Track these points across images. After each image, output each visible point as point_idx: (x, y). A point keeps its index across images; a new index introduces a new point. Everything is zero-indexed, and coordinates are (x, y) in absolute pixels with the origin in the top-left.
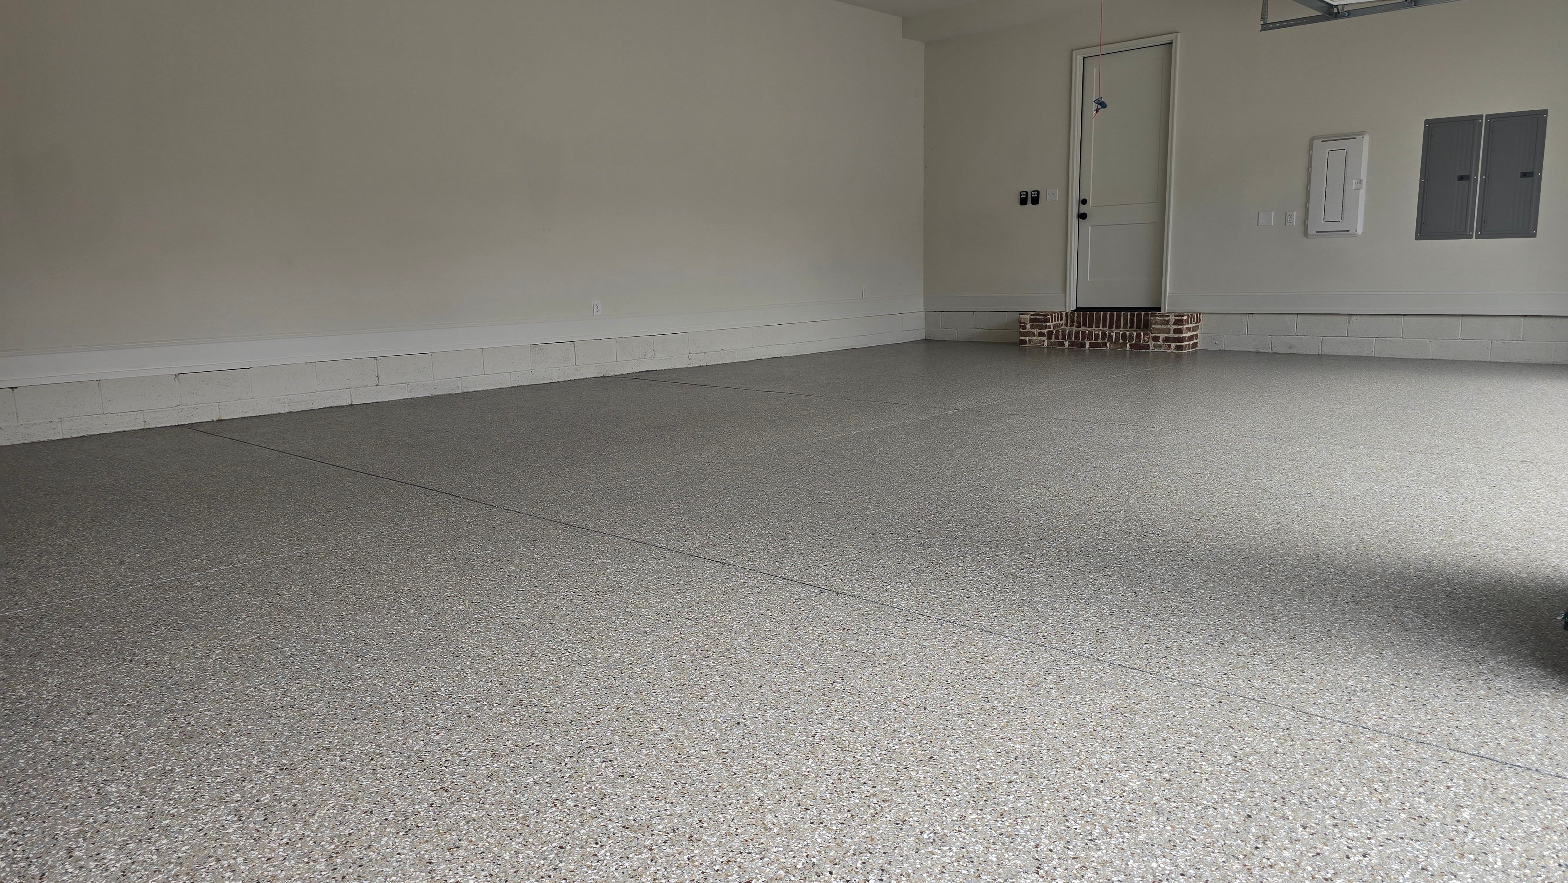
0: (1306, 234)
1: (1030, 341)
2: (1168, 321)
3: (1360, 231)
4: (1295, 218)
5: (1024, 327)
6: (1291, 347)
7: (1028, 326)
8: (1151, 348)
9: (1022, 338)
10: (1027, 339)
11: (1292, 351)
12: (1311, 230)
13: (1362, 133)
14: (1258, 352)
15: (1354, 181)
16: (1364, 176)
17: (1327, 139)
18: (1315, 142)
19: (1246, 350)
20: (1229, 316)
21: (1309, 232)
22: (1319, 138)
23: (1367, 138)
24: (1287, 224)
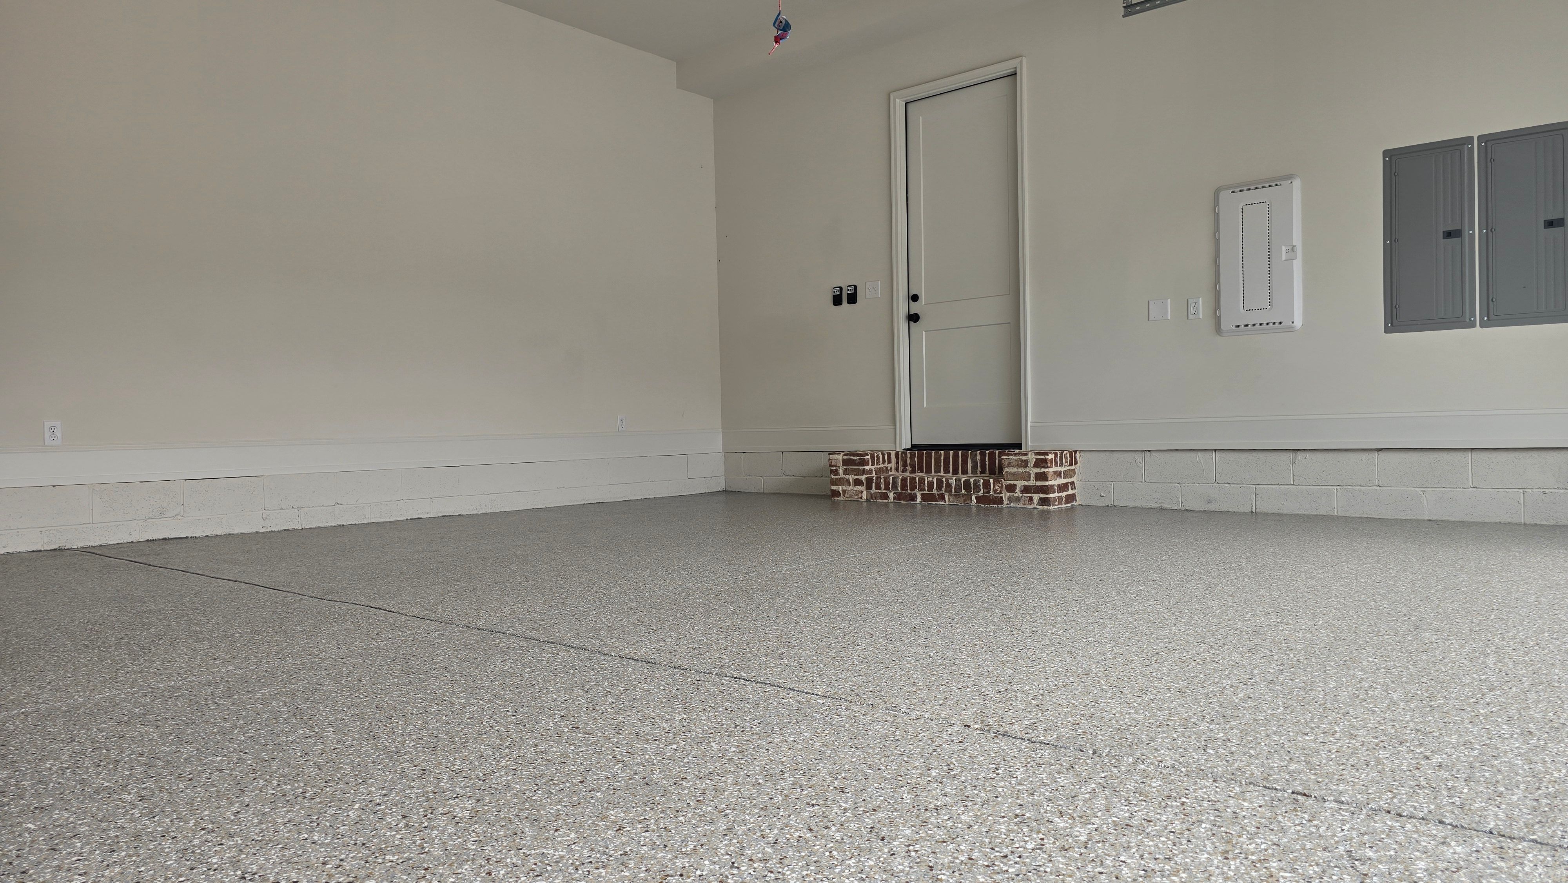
0: (1218, 329)
1: (844, 491)
2: (1026, 462)
3: (1298, 323)
4: (1202, 307)
5: (836, 473)
6: (1209, 502)
7: (841, 471)
8: (1006, 502)
9: (834, 488)
10: (840, 489)
11: (1212, 507)
12: (1226, 325)
13: (1290, 177)
14: (1161, 509)
15: (1284, 248)
16: (1297, 239)
17: (1239, 188)
18: (1223, 195)
19: (1144, 505)
20: (1116, 455)
21: (1223, 326)
22: (1227, 188)
23: (1297, 183)
24: (1191, 317)
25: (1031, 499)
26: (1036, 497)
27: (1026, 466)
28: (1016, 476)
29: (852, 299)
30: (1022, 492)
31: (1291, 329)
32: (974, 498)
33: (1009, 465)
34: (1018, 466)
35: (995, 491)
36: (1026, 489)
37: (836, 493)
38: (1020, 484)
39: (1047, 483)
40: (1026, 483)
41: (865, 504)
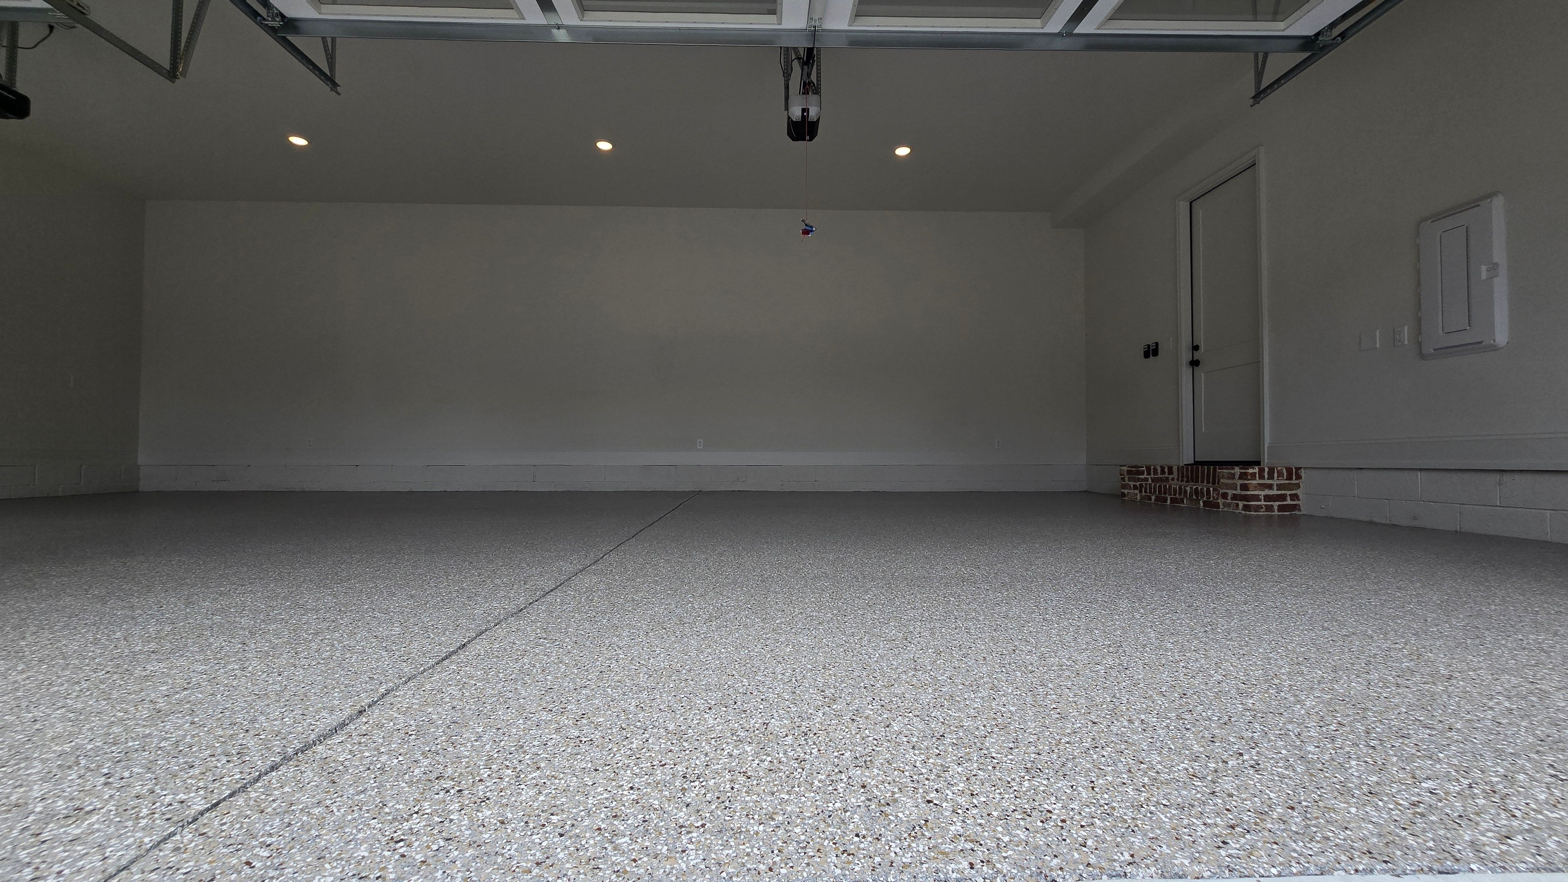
0: (1420, 354)
1: (1128, 494)
3: (1501, 341)
4: (1406, 334)
5: (1123, 480)
6: (1415, 518)
7: (1126, 479)
8: (1221, 507)
9: (1123, 491)
10: (1126, 492)
11: (1416, 523)
12: (1428, 349)
13: (1491, 195)
15: (1484, 268)
16: (1499, 256)
17: (1437, 217)
18: (1423, 226)
19: (1356, 518)
20: (1334, 472)
21: (1425, 351)
22: (1425, 219)
23: (1497, 201)
24: (1396, 344)
25: (1237, 505)
26: (1241, 504)
27: (1234, 478)
28: (1228, 486)
29: (1155, 353)
30: (1232, 499)
31: (1494, 348)
32: (1201, 503)
33: (1223, 477)
34: (1229, 478)
35: (1213, 497)
36: (1235, 497)
37: (1123, 495)
38: (1230, 492)
39: (1249, 493)
40: (1234, 492)
41: (1139, 503)
